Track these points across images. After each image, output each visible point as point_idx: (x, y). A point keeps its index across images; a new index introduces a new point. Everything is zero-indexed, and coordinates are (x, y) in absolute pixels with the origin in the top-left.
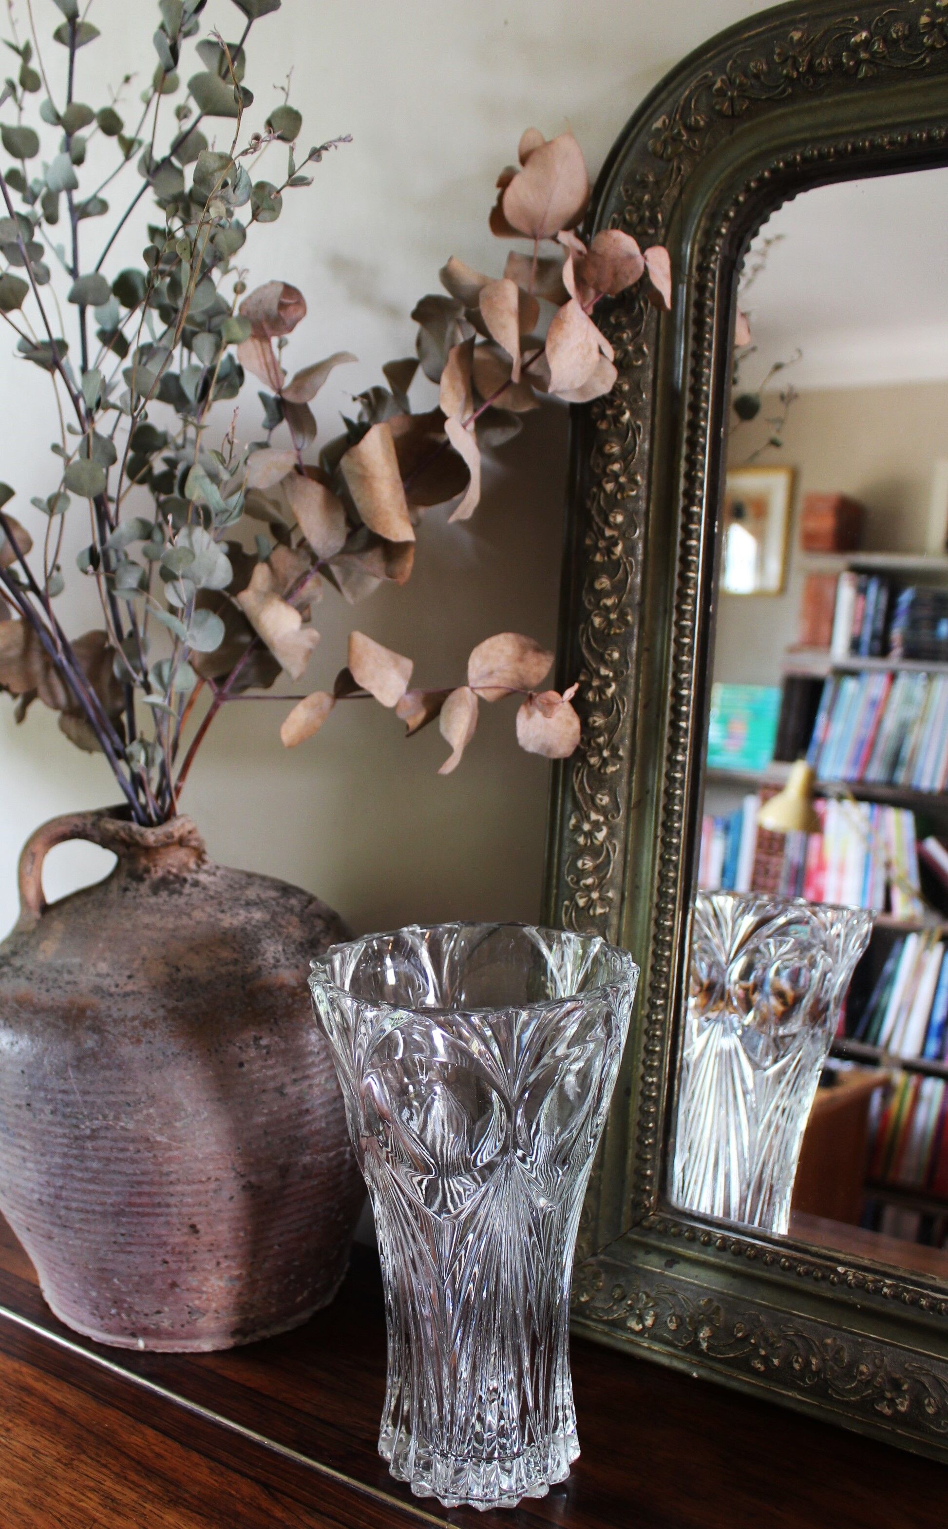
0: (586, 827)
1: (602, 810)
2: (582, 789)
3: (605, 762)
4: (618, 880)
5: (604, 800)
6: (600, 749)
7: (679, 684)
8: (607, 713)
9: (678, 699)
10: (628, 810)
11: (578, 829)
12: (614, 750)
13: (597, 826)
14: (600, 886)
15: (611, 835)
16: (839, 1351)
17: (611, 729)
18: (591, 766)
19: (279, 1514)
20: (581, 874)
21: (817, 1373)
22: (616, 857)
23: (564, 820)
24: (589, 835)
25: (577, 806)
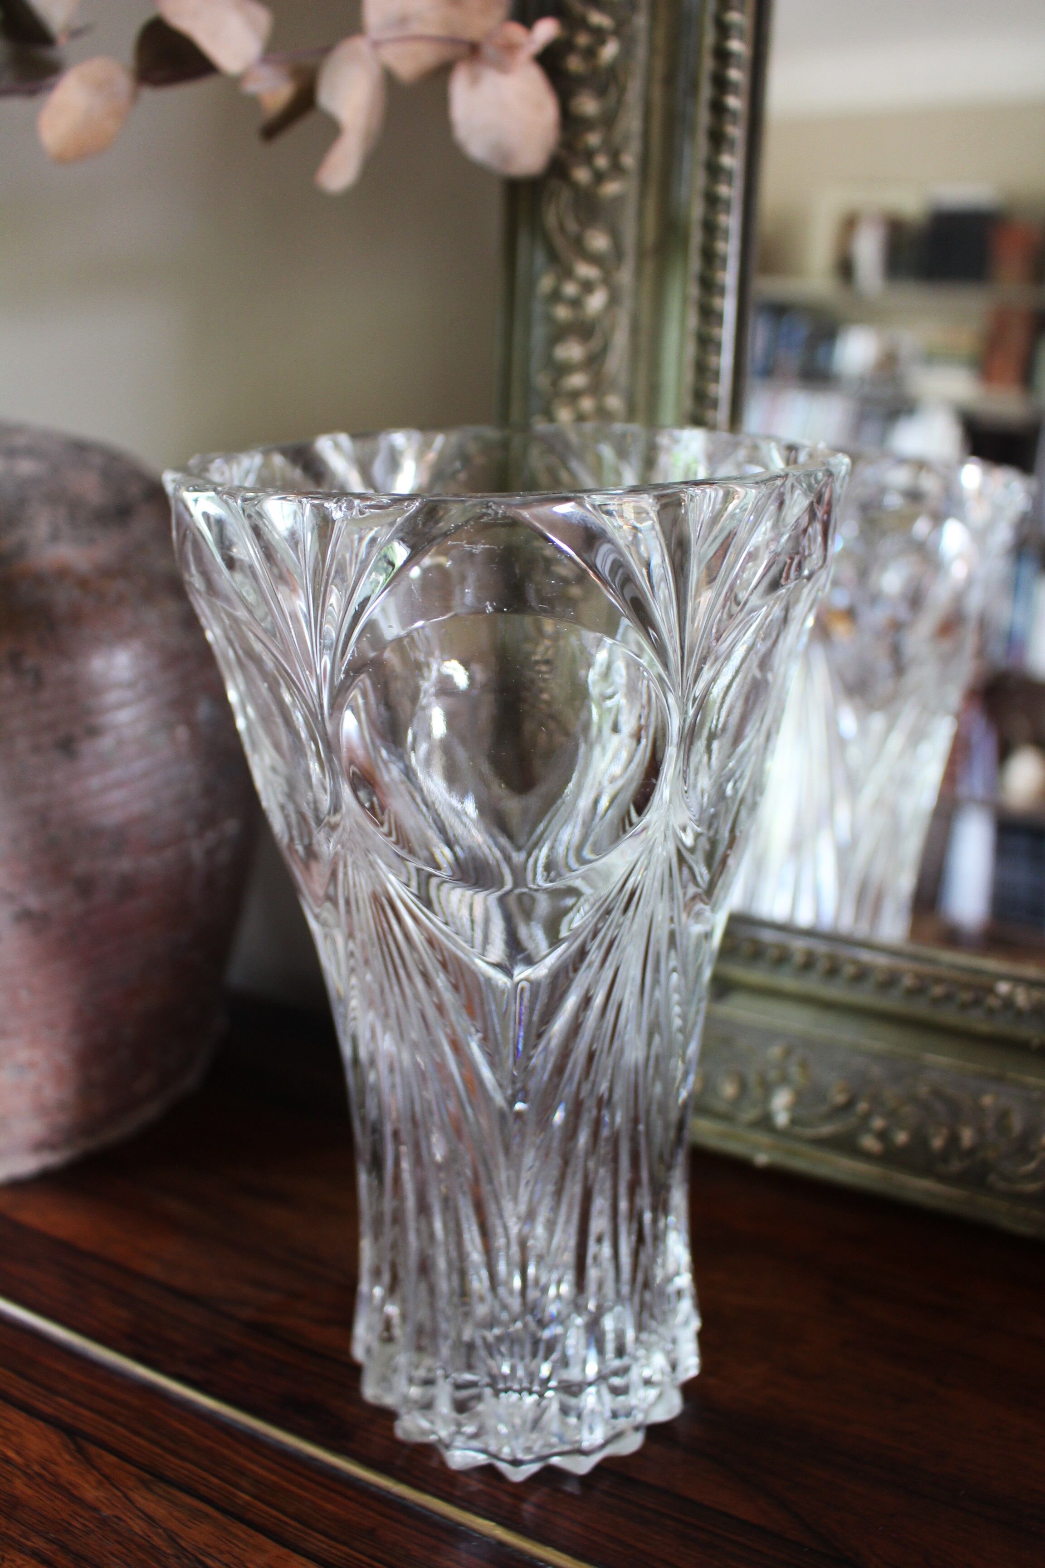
0: (570, 289)
1: (594, 259)
2: (562, 228)
3: (599, 177)
4: (623, 379)
5: (599, 242)
6: (588, 156)
7: (723, 30)
8: (601, 92)
9: (723, 56)
10: (641, 255)
11: (556, 296)
12: (615, 156)
13: (588, 287)
14: (597, 388)
15: (614, 300)
16: (1003, 1116)
17: (608, 120)
18: (574, 186)
19: (91, 1492)
20: (563, 369)
21: (971, 1152)
22: (620, 339)
23: (532, 282)
24: (576, 303)
25: (553, 257)
